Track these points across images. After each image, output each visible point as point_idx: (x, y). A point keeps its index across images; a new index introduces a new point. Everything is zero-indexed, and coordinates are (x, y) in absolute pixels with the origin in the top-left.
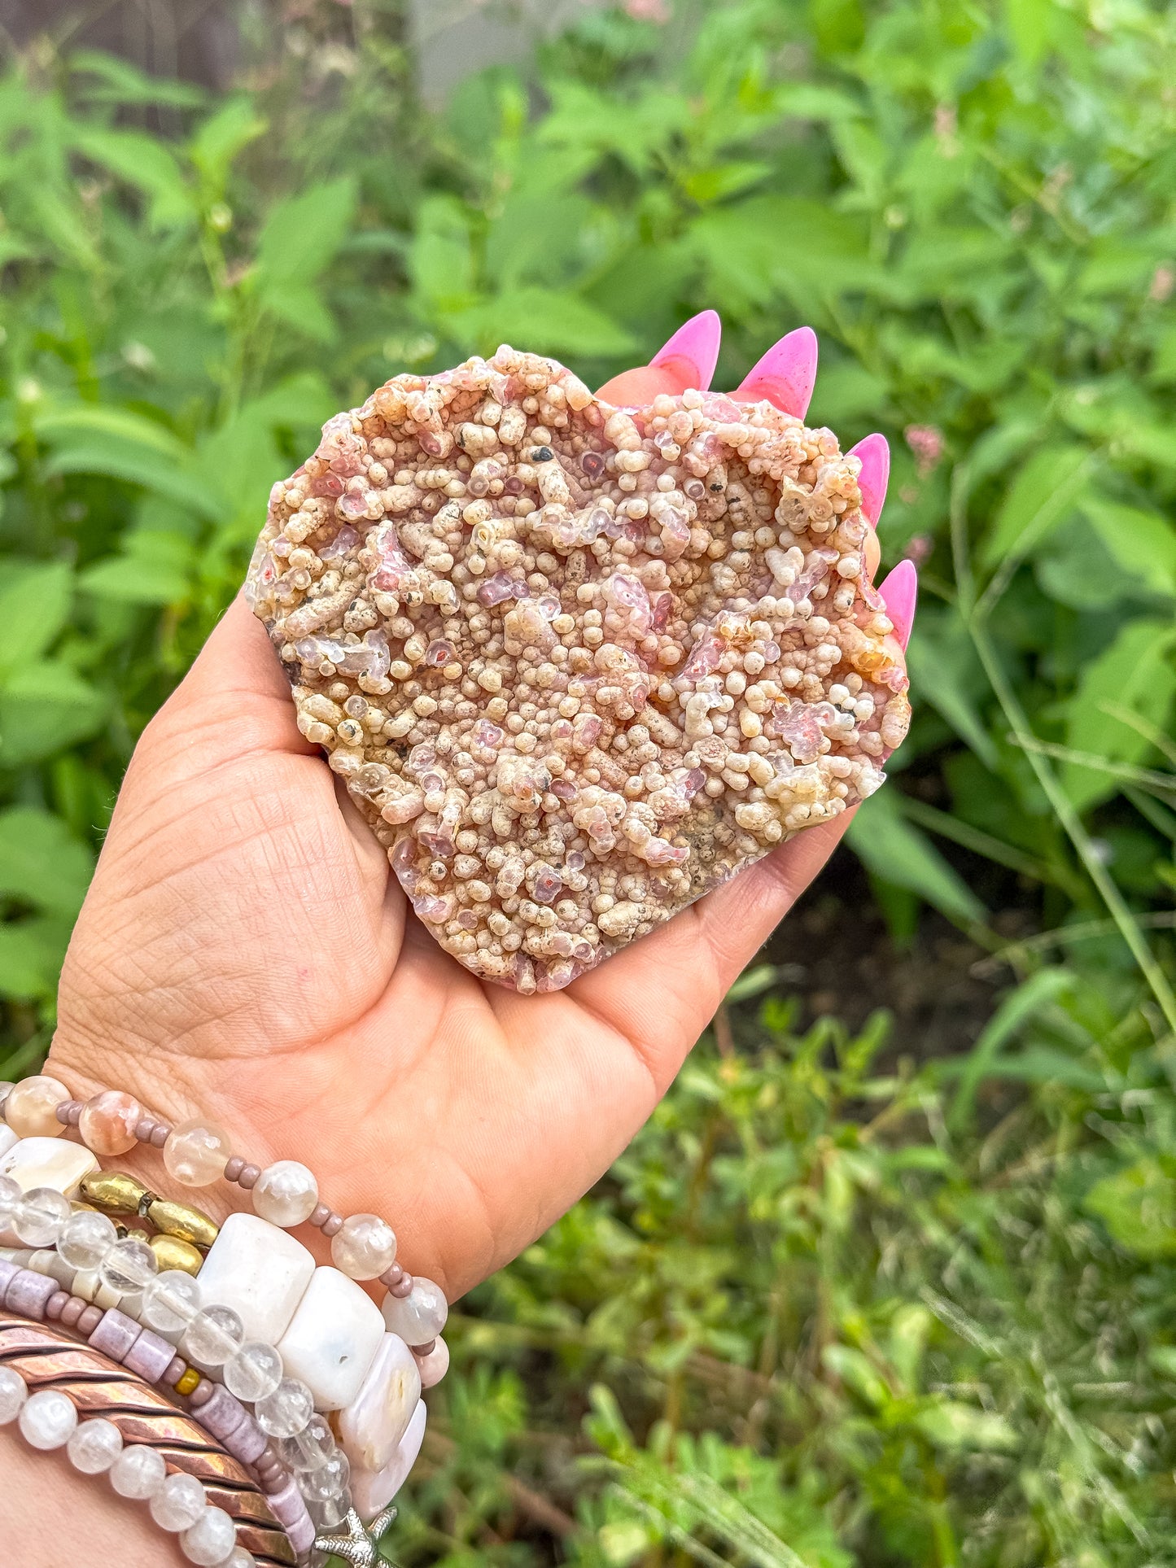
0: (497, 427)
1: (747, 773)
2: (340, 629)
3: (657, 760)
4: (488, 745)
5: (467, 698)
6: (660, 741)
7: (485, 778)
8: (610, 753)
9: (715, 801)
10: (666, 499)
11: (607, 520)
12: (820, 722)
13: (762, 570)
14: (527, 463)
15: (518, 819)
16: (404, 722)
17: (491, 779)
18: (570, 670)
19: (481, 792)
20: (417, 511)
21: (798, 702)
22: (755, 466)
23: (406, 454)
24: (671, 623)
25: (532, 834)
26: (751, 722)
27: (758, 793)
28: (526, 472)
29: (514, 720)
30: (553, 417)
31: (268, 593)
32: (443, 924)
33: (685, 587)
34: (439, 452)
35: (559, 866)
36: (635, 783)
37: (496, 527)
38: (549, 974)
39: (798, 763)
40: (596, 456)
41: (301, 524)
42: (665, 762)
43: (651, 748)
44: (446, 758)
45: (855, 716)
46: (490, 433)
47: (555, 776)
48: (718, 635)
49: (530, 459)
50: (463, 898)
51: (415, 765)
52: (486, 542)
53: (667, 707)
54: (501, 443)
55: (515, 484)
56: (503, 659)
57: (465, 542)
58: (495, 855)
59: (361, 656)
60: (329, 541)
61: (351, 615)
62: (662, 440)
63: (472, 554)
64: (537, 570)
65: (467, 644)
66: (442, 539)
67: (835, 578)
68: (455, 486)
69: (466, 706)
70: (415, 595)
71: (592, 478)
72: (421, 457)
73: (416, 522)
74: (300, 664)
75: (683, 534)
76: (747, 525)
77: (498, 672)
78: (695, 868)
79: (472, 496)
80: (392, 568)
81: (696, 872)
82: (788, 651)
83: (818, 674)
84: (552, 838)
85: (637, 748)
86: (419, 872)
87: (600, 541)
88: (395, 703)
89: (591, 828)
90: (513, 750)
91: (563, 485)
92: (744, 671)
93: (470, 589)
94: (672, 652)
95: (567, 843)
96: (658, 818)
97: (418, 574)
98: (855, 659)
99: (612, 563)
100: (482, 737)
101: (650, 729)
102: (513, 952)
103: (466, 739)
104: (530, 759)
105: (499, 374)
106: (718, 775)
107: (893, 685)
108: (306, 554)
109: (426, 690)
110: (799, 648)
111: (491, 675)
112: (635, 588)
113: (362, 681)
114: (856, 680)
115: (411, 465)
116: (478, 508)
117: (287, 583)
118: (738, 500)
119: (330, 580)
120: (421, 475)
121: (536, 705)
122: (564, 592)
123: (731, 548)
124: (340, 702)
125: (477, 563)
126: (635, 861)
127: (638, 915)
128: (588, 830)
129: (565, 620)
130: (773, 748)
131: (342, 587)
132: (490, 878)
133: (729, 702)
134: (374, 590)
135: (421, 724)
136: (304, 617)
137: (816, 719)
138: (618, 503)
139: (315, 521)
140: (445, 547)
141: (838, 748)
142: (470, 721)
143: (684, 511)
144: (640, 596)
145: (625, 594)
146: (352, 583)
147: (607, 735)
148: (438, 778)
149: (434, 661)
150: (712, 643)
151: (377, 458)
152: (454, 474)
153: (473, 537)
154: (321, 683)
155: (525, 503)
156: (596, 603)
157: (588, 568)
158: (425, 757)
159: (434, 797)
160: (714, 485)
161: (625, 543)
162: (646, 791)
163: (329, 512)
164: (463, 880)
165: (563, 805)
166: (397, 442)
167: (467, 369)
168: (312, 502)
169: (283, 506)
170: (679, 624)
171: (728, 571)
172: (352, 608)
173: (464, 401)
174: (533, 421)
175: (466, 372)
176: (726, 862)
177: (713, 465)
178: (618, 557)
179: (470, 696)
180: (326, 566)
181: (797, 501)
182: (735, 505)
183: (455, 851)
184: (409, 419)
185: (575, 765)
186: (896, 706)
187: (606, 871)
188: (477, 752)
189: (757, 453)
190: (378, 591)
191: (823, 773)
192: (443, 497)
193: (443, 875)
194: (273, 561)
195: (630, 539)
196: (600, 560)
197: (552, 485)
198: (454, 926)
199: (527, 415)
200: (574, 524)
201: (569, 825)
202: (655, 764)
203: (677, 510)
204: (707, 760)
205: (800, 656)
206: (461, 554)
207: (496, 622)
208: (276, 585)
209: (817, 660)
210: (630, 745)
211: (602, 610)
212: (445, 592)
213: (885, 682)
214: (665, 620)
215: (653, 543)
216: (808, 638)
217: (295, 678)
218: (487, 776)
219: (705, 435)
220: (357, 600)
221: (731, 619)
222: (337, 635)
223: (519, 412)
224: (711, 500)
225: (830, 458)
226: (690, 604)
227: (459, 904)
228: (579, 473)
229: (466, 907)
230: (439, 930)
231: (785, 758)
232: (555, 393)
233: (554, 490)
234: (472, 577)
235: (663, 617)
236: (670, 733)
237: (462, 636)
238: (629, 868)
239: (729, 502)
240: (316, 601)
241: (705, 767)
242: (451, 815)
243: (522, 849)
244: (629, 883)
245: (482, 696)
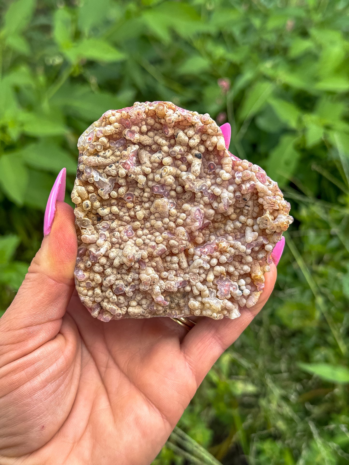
0: (190, 138)
1: (200, 291)
2: (102, 170)
3: (176, 271)
4: (127, 235)
5: (129, 216)
6: (180, 265)
7: (120, 244)
8: (163, 260)
9: (185, 292)
10: (228, 194)
11: (206, 189)
12: (231, 289)
13: (242, 231)
14: (192, 155)
15: (123, 264)
16: (105, 211)
17: (122, 246)
18: (166, 228)
19: (116, 248)
20: (149, 148)
21: (228, 278)
22: (261, 200)
23: (156, 127)
24: (205, 230)
25: (124, 271)
26: (211, 277)
27: (200, 299)
28: (190, 157)
29: (140, 232)
30: (209, 146)
31: (87, 145)
32: (80, 282)
33: (216, 222)
34: (167, 135)
35: (127, 286)
36: (164, 274)
37: (171, 171)
38: (104, 316)
39: (217, 297)
40: (214, 165)
41: (110, 129)
42: (178, 272)
43: (176, 266)
44: (111, 230)
45: (242, 293)
46: (187, 139)
47: (142, 258)
48: (218, 245)
49: (194, 154)
50: (91, 277)
51: (100, 227)
52: (165, 174)
53: (189, 257)
54: (188, 144)
55: (184, 159)
56: (148, 211)
57: (158, 168)
58: (109, 271)
59: (104, 183)
60: (115, 139)
61: (108, 169)
62: (238, 175)
63: (158, 174)
64: (175, 190)
65: (139, 199)
66: (151, 163)
67: (263, 246)
68: (166, 148)
69: (128, 218)
70: (132, 176)
71: (209, 170)
72: (160, 131)
73: (146, 150)
74: (83, 173)
75: (226, 208)
76: (246, 215)
77: (144, 214)
78: (167, 308)
79: (168, 154)
80: (131, 163)
81: (167, 309)
82: (235, 260)
83: (239, 273)
84: (130, 276)
85: (172, 264)
86: (83, 260)
87: (200, 194)
88: (106, 203)
89: (143, 282)
90: (134, 242)
91: (199, 170)
92: (218, 260)
93: (150, 183)
94: (200, 240)
95: (134, 280)
96: (165, 289)
97: (138, 169)
98: (253, 275)
99: (199, 202)
100: (127, 232)
101: (179, 260)
102: (97, 303)
103: (121, 228)
104: (137, 248)
105: (201, 122)
106: (191, 286)
107: (259, 288)
108: (105, 140)
109: (117, 205)
110: (239, 261)
111: (141, 214)
112: (202, 215)
113: (99, 191)
114: (249, 280)
115: (156, 132)
116: (167, 160)
117: (94, 146)
118: (249, 207)
119: (108, 153)
120: (157, 138)
121: (149, 232)
122: (179, 202)
123: (238, 219)
124: (89, 192)
125: (158, 177)
126: (151, 297)
127: (141, 313)
128: (142, 282)
129: (174, 211)
130: (213, 287)
131: (111, 158)
132: (103, 276)
133: (208, 266)
134: (120, 166)
135: (110, 215)
136: (94, 160)
137: (231, 287)
138: (212, 184)
139: (115, 132)
140: (151, 166)
141: (232, 299)
142: (126, 224)
143: (231, 201)
144: (201, 218)
145: (197, 216)
146: (115, 158)
147: (165, 254)
148: (105, 236)
149: (126, 199)
150: (214, 246)
151: (147, 124)
152: (167, 143)
153: (161, 169)
154: (86, 183)
155: (184, 167)
156: (187, 212)
157: (191, 199)
158: (105, 226)
159: (100, 241)
160: (245, 199)
161: (206, 199)
162: (167, 279)
163: (121, 131)
164: (95, 272)
165: (139, 269)
166: (156, 122)
167: (192, 115)
168: (117, 124)
169: (108, 120)
170: (208, 232)
171: (232, 226)
172: (110, 167)
173: (185, 123)
174: (202, 142)
175: (191, 115)
176: (177, 312)
177: (248, 193)
178: (202, 202)
179: (131, 216)
180: (110, 147)
181: (267, 220)
182: (247, 208)
183: (97, 262)
184: (164, 119)
185: (150, 258)
186: (256, 295)
187: (140, 295)
188: (122, 236)
189: (264, 197)
190: (122, 167)
191: (223, 305)
192: (159, 148)
193: (89, 267)
194: (94, 136)
195: (209, 199)
196: (196, 199)
197: (196, 168)
198: (83, 284)
199: (201, 139)
200: (195, 184)
201: (137, 275)
202: (174, 272)
203: (229, 200)
204: (191, 280)
205: (237, 264)
206: (155, 171)
207: (152, 198)
208: (90, 144)
209: (242, 269)
210: (171, 261)
211: (188, 215)
212: (142, 179)
213: (257, 286)
214: (203, 228)
215: (215, 205)
216: (243, 261)
217: (79, 176)
218: (121, 244)
219: (252, 182)
220: (113, 165)
221: (224, 243)
222: (101, 171)
223: (199, 137)
224: (241, 202)
225: (285, 213)
226: (214, 228)
227: (89, 278)
228: (206, 167)
229: (91, 280)
230: (78, 283)
231: (214, 293)
232: (214, 139)
233: (196, 170)
234: (153, 180)
235: (205, 227)
236: (185, 264)
237: (139, 196)
238: (147, 297)
239: (246, 205)
240: (100, 158)
241: (189, 281)
242: (103, 251)
243: (119, 273)
244: (144, 302)
245: (134, 218)
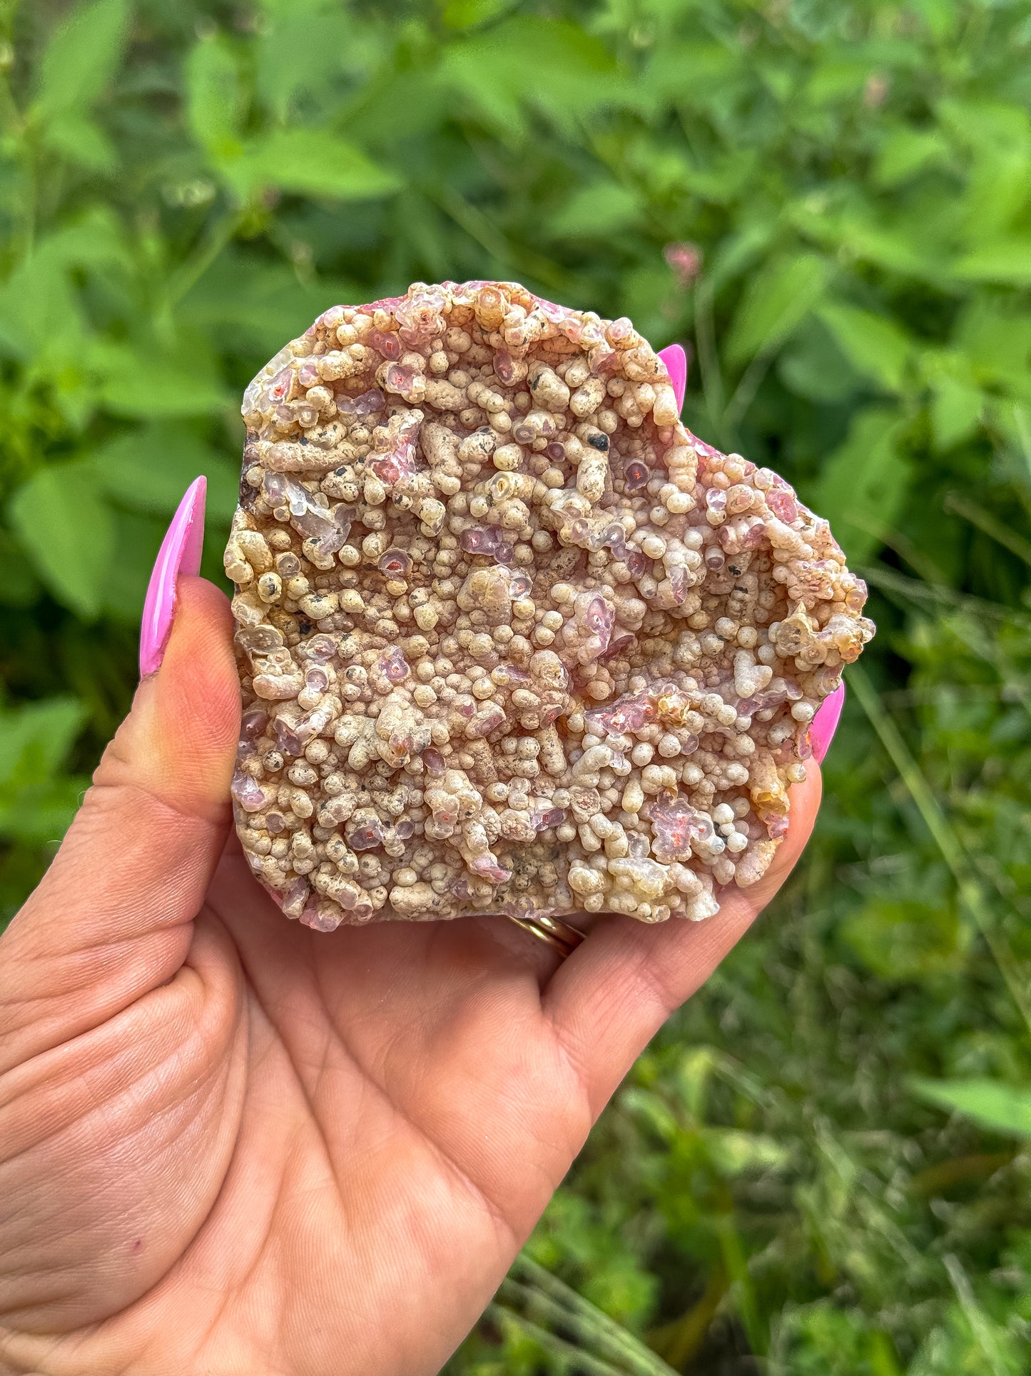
0: (573, 390)
1: (603, 840)
2: (316, 483)
3: (531, 779)
4: (389, 676)
5: (395, 618)
6: (544, 763)
7: (368, 703)
8: (494, 749)
9: (558, 843)
10: (685, 555)
11: (620, 538)
12: (694, 832)
13: (726, 663)
14: (581, 439)
15: (376, 762)
16: (323, 606)
17: (374, 708)
18: (504, 653)
19: (357, 714)
20: (452, 417)
21: (684, 800)
22: (780, 573)
23: (474, 358)
24: (617, 660)
25: (379, 781)
26: (635, 798)
27: (601, 862)
28: (573, 446)
29: (426, 667)
30: (630, 414)
31: (270, 409)
32: (249, 814)
33: (648, 636)
34: (507, 379)
35: (387, 824)
36: (499, 789)
37: (518, 485)
38: (319, 913)
39: (653, 856)
40: (644, 469)
41: (338, 362)
42: (537, 785)
43: (532, 766)
44: (342, 662)
45: (726, 843)
46: (565, 391)
47: (433, 743)
48: (654, 703)
49: (586, 438)
50: (283, 800)
51: (310, 652)
52: (500, 494)
53: (571, 738)
54: (569, 406)
55: (557, 451)
56: (449, 603)
57: (481, 477)
58: (335, 780)
59: (321, 521)
60: (354, 393)
61: (334, 479)
62: (714, 499)
63: (480, 494)
64: (529, 543)
65: (424, 569)
66: (461, 462)
67: (785, 708)
68: (502, 420)
69: (391, 626)
70: (405, 499)
71: (628, 485)
72: (486, 369)
73: (445, 426)
74: (259, 493)
75: (680, 596)
76: (738, 617)
77: (438, 613)
78: (504, 888)
79: (511, 438)
80: (400, 462)
81: (504, 892)
82: (703, 749)
83: (716, 786)
84: (397, 797)
85: (520, 759)
86: (256, 748)
87: (602, 553)
88: (325, 582)
89: (438, 814)
90: (408, 695)
91: (601, 485)
92: (656, 748)
93: (457, 523)
94: (602, 689)
95: (408, 807)
96: (501, 834)
97: (420, 481)
98: (756, 791)
99: (599, 578)
100: (387, 665)
101: (542, 748)
102: (297, 875)
103: (371, 655)
104: (420, 715)
105: (607, 344)
106: (576, 825)
107: (773, 830)
108: (324, 394)
109: (360, 587)
110: (714, 752)
111: (429, 612)
112: (608, 616)
113: (307, 546)
114: (743, 805)
115: (473, 371)
116: (508, 454)
117: (293, 412)
118: (746, 591)
119: (334, 433)
120: (476, 388)
121: (455, 664)
122: (541, 577)
123: (712, 628)
124: (275, 549)
125: (479, 504)
126: (457, 857)
127: (430, 904)
128: (434, 813)
129: (526, 604)
130: (639, 828)
131: (342, 446)
132: (317, 795)
133: (626, 767)
134: (370, 470)
135: (337, 617)
136: (290, 452)
137: (692, 828)
138: (639, 526)
139: (353, 370)
140: (459, 471)
141: (695, 863)
142: (384, 642)
143: (693, 576)
144: (607, 626)
145: (596, 618)
146: (352, 448)
147: (501, 732)
148: (325, 678)
149: (384, 568)
150: (644, 708)
151: (447, 348)
152: (507, 405)
153: (491, 481)
154: (266, 522)
155: (556, 475)
156: (564, 609)
157: (575, 568)
158: (324, 650)
159: (310, 694)
160: (735, 568)
161: (621, 568)
162: (505, 804)
163: (370, 368)
164: (293, 785)
165: (424, 774)
166: (474, 341)
167: (582, 321)
168: (358, 348)
169: (331, 335)
170: (623, 665)
171: (696, 647)
172: (339, 474)
173: (558, 346)
174: (608, 402)
175: (578, 323)
176: (535, 901)
177: (744, 550)
178: (608, 577)
179: (399, 618)
180: (337, 416)
181: (798, 631)
182: (740, 595)
183: (302, 754)
184: (498, 332)
185: (456, 744)
186: (764, 850)
187: (426, 851)
188: (375, 677)
189: (789, 564)
190: (374, 474)
191: (669, 880)
192: (484, 419)
193: (277, 769)
194: (292, 382)
195: (630, 568)
196: (591, 570)
197: (592, 479)
198: (259, 821)
199: (607, 393)
200: (590, 526)
201: (418, 794)
202: (527, 783)
203: (689, 571)
204: (576, 808)
205: (710, 759)
206: (471, 486)
207: (462, 567)
208: (281, 407)
209: (724, 774)
210: (516, 752)
211: (567, 617)
212: (433, 510)
213: (767, 823)
214: (612, 654)
215: (647, 585)
216: (728, 750)
217: (246, 500)
218: (371, 702)
219: (757, 521)
220: (348, 468)
221: (675, 697)
222: (310, 486)
223: (601, 387)
224: (722, 578)
225: (851, 611)
226: (644, 653)
227: (276, 802)
228: (620, 474)
229: (281, 809)
230: (242, 817)
231: (644, 845)
232: (646, 394)
233: (591, 485)
234: (466, 513)
235: (616, 651)
236: (557, 762)
237: (424, 559)
238: (447, 859)
239: (736, 588)
240: (309, 447)
241: (570, 811)
242: (317, 722)
243: (364, 788)
244: (437, 872)
245: (409, 626)
